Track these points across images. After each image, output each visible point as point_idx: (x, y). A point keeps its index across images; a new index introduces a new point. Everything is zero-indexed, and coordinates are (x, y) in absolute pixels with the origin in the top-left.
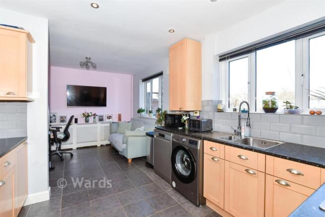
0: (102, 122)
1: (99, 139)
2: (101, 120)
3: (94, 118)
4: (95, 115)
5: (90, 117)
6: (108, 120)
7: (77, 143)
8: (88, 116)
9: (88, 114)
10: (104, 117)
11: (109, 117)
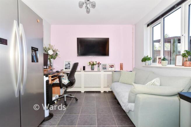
0: (104, 70)
1: (102, 86)
2: (104, 68)
3: (99, 66)
4: (99, 64)
5: (94, 66)
6: (110, 69)
7: (85, 87)
8: (93, 64)
9: (93, 62)
10: (107, 65)
11: (112, 66)
